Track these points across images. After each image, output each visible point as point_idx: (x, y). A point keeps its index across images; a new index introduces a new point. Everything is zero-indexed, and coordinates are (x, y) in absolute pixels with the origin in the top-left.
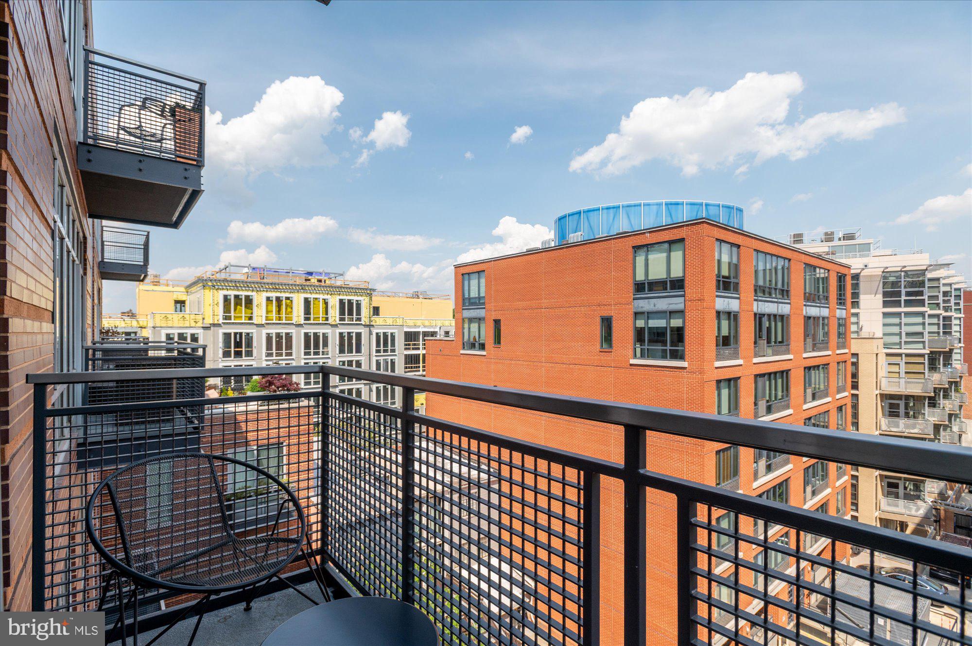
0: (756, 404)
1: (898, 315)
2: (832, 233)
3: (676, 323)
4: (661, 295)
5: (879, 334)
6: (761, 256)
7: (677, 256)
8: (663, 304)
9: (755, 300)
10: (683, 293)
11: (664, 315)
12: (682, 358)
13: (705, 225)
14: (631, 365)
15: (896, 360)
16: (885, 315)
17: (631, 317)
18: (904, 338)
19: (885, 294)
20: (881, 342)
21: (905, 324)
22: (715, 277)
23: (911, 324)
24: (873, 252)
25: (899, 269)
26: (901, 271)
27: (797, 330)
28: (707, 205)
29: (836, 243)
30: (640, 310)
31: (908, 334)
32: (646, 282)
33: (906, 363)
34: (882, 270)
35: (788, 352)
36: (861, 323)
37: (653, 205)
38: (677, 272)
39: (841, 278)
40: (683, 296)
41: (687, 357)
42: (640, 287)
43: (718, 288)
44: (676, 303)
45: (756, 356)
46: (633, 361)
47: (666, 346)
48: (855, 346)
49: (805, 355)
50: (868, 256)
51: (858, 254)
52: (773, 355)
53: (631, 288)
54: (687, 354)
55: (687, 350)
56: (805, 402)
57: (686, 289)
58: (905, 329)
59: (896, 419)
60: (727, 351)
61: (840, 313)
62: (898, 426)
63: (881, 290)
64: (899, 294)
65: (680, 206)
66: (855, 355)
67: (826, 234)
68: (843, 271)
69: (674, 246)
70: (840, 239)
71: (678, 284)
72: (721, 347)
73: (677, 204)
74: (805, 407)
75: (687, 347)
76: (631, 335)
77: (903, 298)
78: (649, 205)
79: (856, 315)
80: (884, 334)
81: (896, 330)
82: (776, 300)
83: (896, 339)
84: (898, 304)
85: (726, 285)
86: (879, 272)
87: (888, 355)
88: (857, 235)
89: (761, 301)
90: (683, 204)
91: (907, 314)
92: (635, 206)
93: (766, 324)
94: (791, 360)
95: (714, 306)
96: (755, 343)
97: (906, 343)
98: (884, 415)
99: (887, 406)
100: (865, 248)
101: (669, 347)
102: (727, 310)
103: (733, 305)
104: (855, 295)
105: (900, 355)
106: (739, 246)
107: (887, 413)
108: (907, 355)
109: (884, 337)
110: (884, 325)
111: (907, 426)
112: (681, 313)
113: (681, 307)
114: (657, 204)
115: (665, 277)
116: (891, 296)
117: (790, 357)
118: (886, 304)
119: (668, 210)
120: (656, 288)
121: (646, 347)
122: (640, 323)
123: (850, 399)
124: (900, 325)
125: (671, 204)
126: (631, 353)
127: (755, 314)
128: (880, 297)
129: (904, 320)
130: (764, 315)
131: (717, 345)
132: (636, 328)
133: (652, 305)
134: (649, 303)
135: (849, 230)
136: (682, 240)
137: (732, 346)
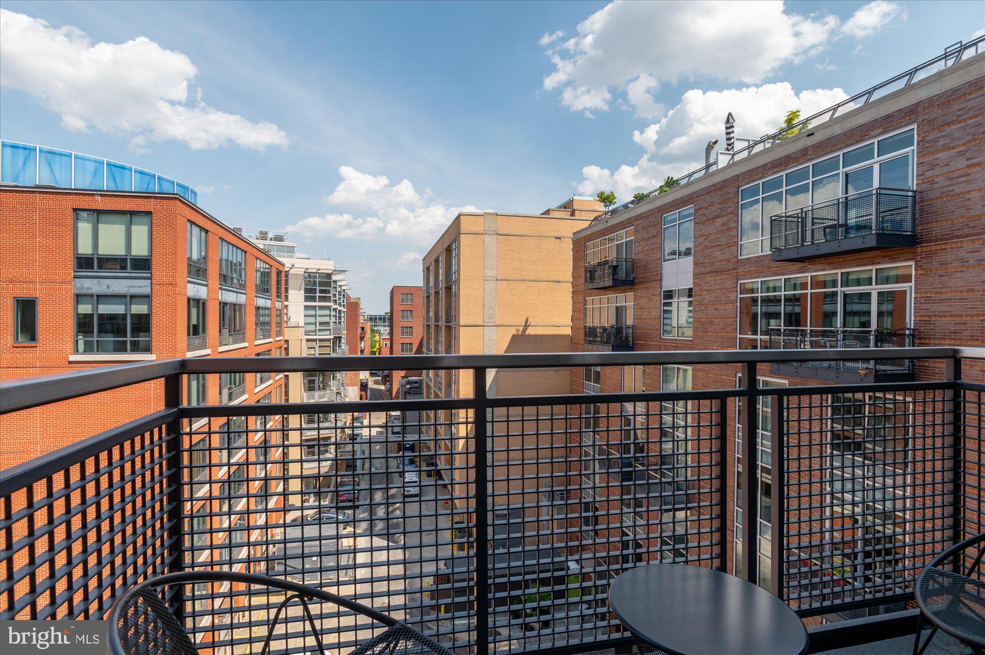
0: (220, 393)
1: (314, 308)
2: (266, 233)
3: (139, 309)
4: (118, 274)
5: (302, 324)
6: (225, 245)
7: (140, 232)
8: (120, 286)
9: (220, 289)
10: (149, 275)
11: (123, 300)
12: (147, 349)
13: (178, 202)
14: (70, 363)
15: (313, 344)
16: (306, 307)
17: (70, 302)
18: (318, 327)
19: (306, 291)
20: (302, 330)
21: (319, 316)
22: (186, 262)
23: (323, 316)
24: (297, 255)
25: (315, 271)
26: (316, 273)
27: (250, 319)
28: (159, 178)
29: (268, 242)
30: (85, 291)
31: (321, 324)
32: (95, 257)
33: (319, 347)
34: (304, 270)
35: (243, 341)
36: (289, 314)
37: (89, 160)
38: (140, 248)
39: (279, 273)
40: (150, 278)
41: (154, 348)
42: (84, 263)
43: (189, 272)
44: (140, 286)
45: (221, 344)
46: (72, 358)
47: (126, 337)
48: (288, 334)
49: (257, 343)
50: (292, 257)
51: (286, 254)
52: (234, 343)
53: (71, 263)
54: (155, 345)
55: (154, 340)
56: (256, 387)
57: (154, 271)
58: (319, 319)
59: (313, 392)
60: (197, 341)
61: (278, 305)
62: (314, 398)
63: (303, 287)
64: (314, 291)
65: (127, 172)
66: (287, 341)
67: (261, 233)
68: (280, 268)
69: (136, 219)
70: (271, 239)
71: (142, 265)
72: (191, 336)
73: (122, 168)
74: (256, 390)
75: (154, 337)
76: (70, 324)
77: (318, 294)
78: (83, 159)
79: (286, 307)
80: (306, 324)
81: (312, 320)
82: (235, 290)
83: (312, 328)
84: (313, 299)
85: (198, 271)
86: (301, 272)
87: (308, 340)
88: (285, 237)
89: (225, 290)
90: (131, 169)
91: (321, 308)
92: (61, 155)
93: (228, 313)
94: (246, 347)
95: (186, 292)
96: (220, 332)
97: (320, 330)
98: (305, 390)
99: (307, 382)
100: (291, 250)
101: (129, 338)
102: (197, 297)
103: (201, 292)
104: (287, 290)
105: (315, 340)
106: (207, 232)
107: (307, 388)
108: (321, 340)
109: (306, 326)
110: (306, 316)
111: (320, 397)
112: (146, 298)
113: (147, 291)
114: (95, 161)
115: (124, 253)
116: (310, 294)
117: (246, 344)
118: (307, 299)
119: (110, 171)
120: (109, 266)
121: (95, 338)
122: (85, 309)
123: (283, 380)
124: (315, 316)
125: (115, 166)
126: (70, 346)
127: (220, 303)
128: (302, 292)
129: (319, 312)
130: (226, 304)
131: (189, 335)
132: (78, 314)
133: (105, 287)
134: (99, 283)
135: (280, 232)
136: (149, 213)
137: (201, 335)
